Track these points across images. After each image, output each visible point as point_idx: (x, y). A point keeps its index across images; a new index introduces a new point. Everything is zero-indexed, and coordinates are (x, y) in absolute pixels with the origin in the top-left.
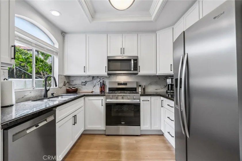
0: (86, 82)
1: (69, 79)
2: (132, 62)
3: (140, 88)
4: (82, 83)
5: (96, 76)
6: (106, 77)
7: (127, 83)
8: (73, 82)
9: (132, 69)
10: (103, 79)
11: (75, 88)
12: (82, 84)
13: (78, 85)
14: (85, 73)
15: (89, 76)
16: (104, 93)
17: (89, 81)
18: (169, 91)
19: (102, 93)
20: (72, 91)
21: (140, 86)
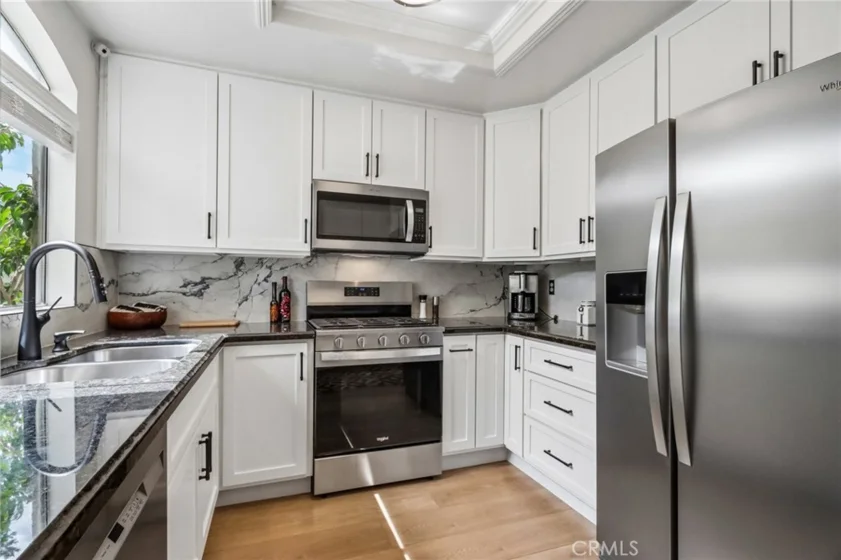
0: (205, 283)
1: (117, 266)
2: (411, 211)
3: (423, 305)
4: (185, 286)
5: (251, 258)
6: (296, 263)
7: (378, 289)
8: (138, 281)
9: (409, 238)
10: (282, 269)
11: (153, 307)
12: (184, 290)
13: (165, 294)
14: (210, 243)
15: (222, 256)
16: (289, 329)
17: (220, 279)
18: (516, 316)
19: (279, 329)
20: (141, 321)
21: (424, 297)
